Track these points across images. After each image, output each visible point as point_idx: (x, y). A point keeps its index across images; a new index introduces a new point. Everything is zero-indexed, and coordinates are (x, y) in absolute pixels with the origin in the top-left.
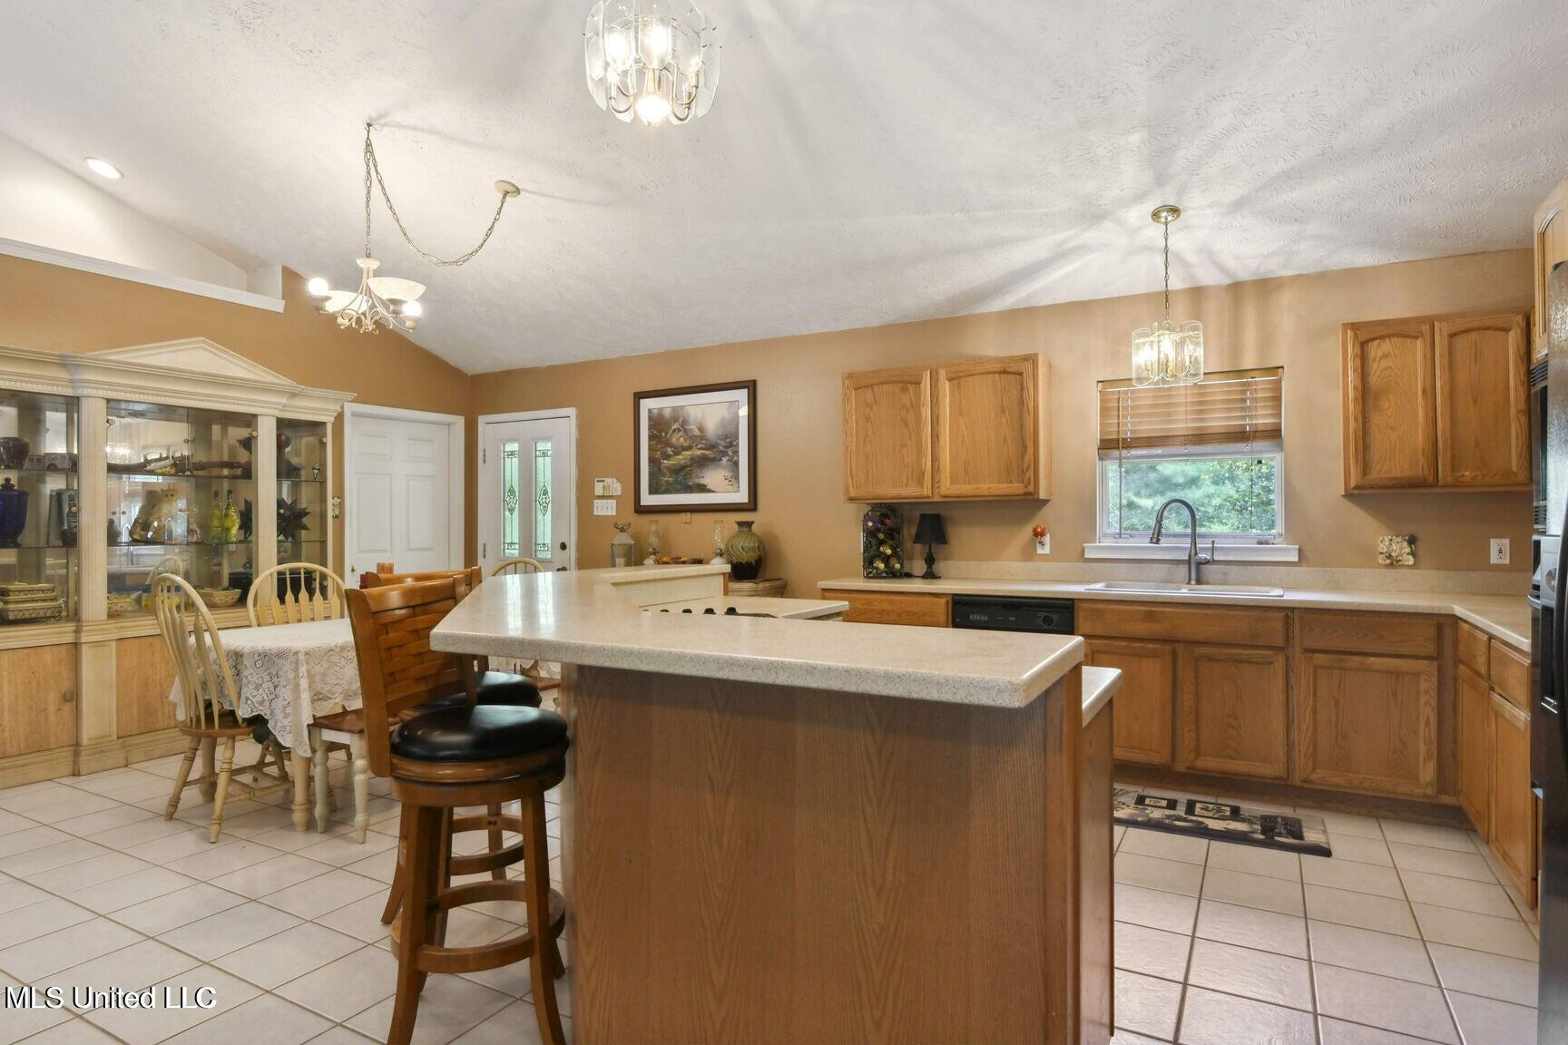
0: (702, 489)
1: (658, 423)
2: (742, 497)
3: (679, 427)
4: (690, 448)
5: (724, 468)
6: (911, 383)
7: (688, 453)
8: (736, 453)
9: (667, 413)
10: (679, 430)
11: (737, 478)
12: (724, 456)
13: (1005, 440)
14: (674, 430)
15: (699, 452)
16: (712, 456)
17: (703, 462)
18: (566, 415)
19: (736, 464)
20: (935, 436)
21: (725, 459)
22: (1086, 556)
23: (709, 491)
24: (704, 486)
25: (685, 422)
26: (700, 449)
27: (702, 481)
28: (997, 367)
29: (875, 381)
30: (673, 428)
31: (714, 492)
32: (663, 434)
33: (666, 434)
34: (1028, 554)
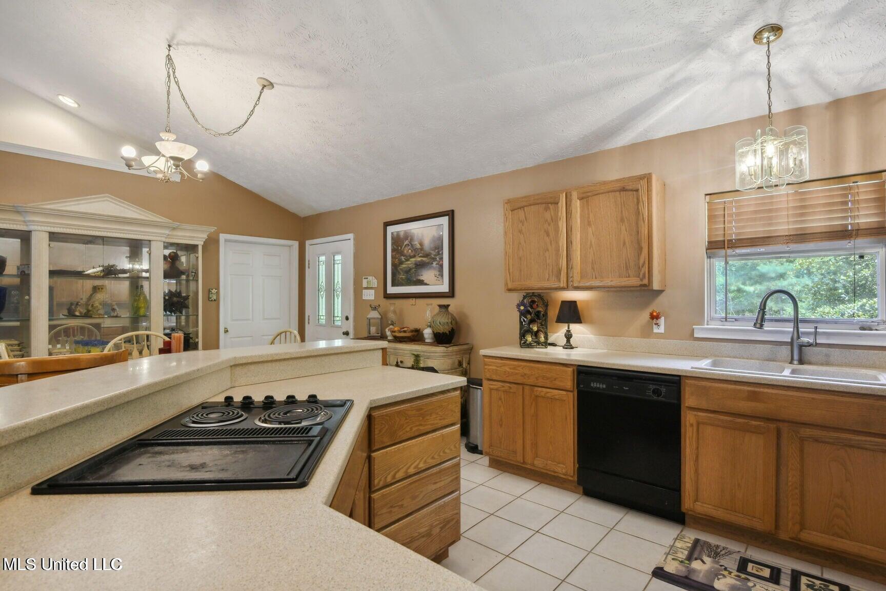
0: (421, 283)
1: (397, 240)
2: (444, 288)
3: (408, 243)
4: (414, 256)
5: (434, 268)
6: (551, 203)
7: (413, 260)
8: (442, 259)
9: (402, 234)
10: (408, 245)
11: (442, 276)
12: (434, 261)
13: (624, 244)
14: (406, 245)
15: (419, 259)
16: (428, 261)
17: (421, 266)
18: (348, 238)
19: (442, 266)
20: (569, 242)
21: (435, 263)
22: (696, 335)
23: (426, 284)
24: (423, 281)
25: (412, 240)
26: (420, 257)
27: (421, 278)
28: (618, 186)
29: (524, 204)
30: (405, 243)
31: (428, 285)
32: (400, 248)
33: (401, 248)
34: (646, 332)
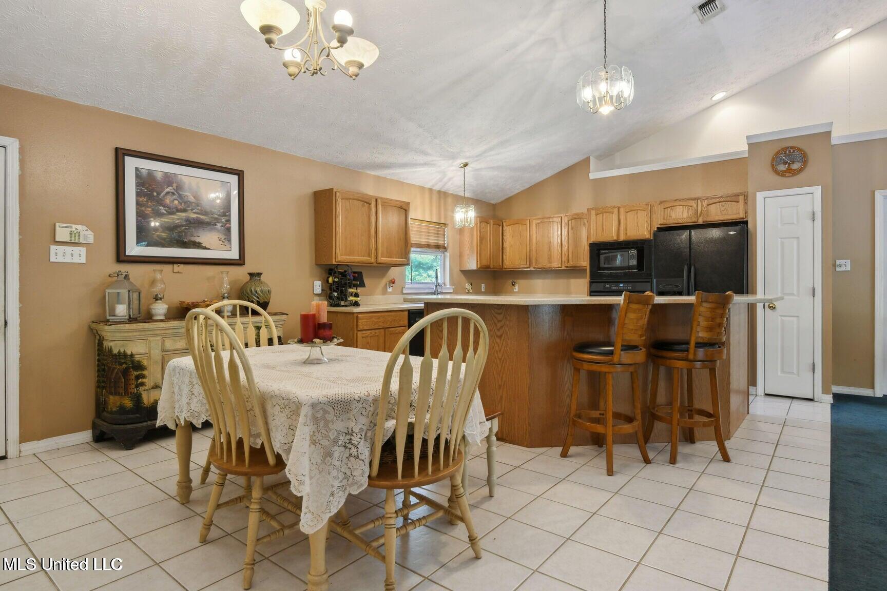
0: (197, 245)
1: (146, 184)
2: (234, 254)
3: (173, 191)
4: (184, 211)
5: (218, 231)
7: (183, 214)
8: (229, 221)
9: (159, 176)
10: (173, 194)
11: (229, 240)
12: (219, 222)
14: (168, 193)
15: (195, 216)
16: (208, 220)
17: (199, 224)
19: (229, 230)
21: (219, 225)
22: (404, 292)
23: (205, 248)
24: (200, 243)
25: (179, 188)
26: (195, 213)
27: (198, 240)
30: (168, 190)
31: (209, 249)
32: (155, 194)
33: (159, 194)
34: (385, 292)
